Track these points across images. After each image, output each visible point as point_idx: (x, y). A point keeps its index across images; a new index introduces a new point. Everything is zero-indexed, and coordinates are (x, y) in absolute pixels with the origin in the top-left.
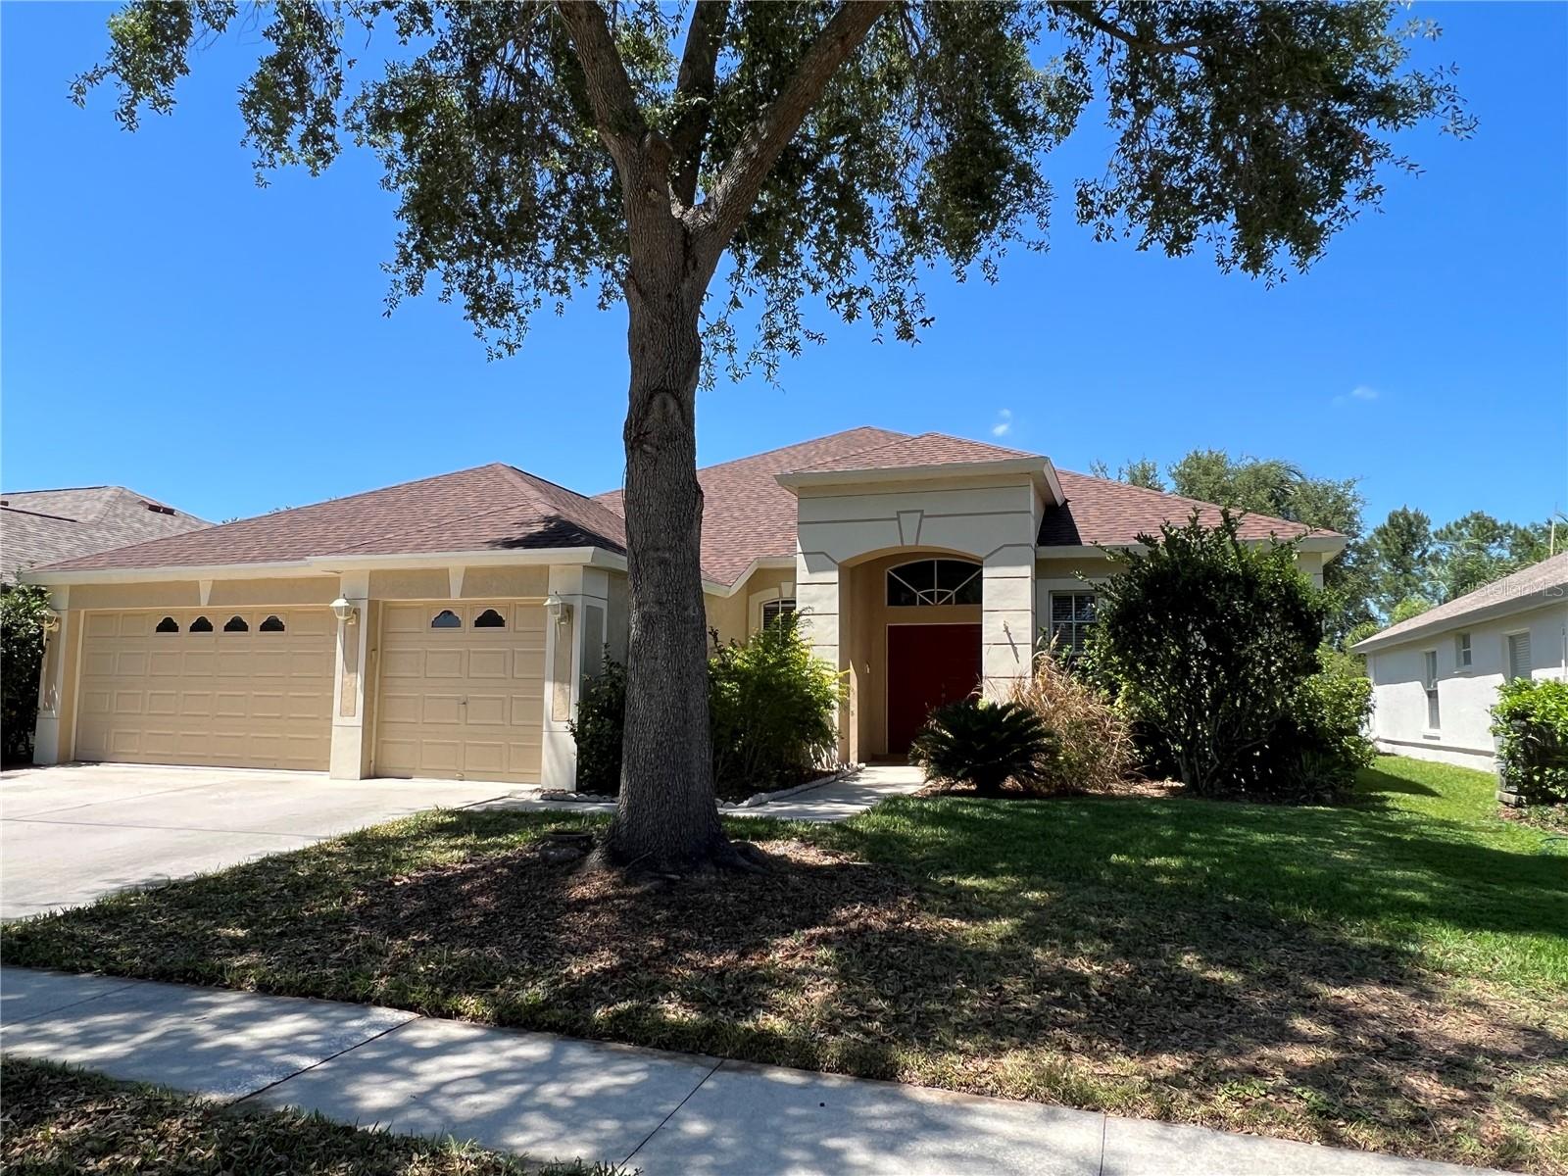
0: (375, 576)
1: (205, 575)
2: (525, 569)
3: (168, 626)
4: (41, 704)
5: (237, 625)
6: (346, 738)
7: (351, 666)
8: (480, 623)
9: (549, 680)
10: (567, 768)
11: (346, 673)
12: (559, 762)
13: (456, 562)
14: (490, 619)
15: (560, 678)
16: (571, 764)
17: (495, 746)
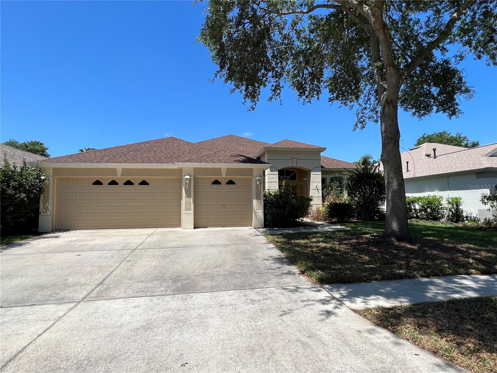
0: (195, 169)
1: (119, 167)
2: (246, 169)
3: (98, 183)
4: (41, 210)
5: (129, 183)
6: (187, 217)
7: (188, 196)
8: (228, 183)
9: (255, 199)
10: (260, 221)
11: (186, 198)
12: (258, 221)
13: (224, 166)
14: (231, 182)
15: (258, 198)
16: (261, 220)
17: (234, 217)
